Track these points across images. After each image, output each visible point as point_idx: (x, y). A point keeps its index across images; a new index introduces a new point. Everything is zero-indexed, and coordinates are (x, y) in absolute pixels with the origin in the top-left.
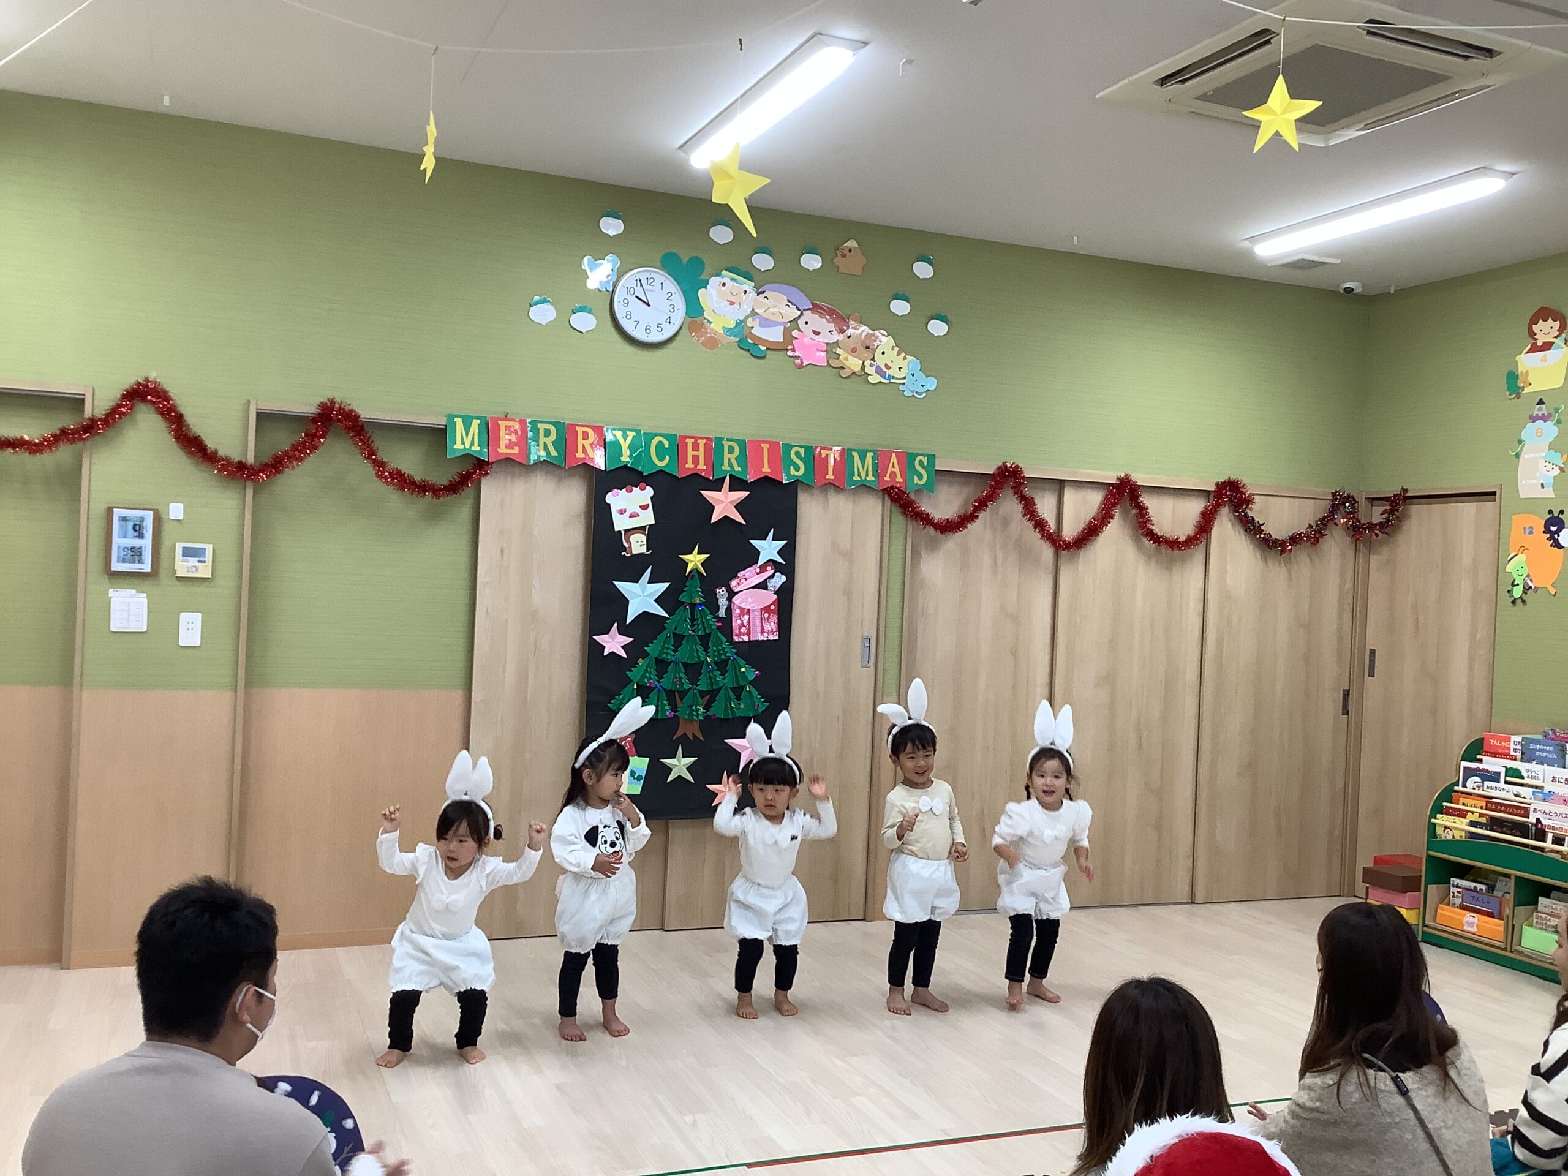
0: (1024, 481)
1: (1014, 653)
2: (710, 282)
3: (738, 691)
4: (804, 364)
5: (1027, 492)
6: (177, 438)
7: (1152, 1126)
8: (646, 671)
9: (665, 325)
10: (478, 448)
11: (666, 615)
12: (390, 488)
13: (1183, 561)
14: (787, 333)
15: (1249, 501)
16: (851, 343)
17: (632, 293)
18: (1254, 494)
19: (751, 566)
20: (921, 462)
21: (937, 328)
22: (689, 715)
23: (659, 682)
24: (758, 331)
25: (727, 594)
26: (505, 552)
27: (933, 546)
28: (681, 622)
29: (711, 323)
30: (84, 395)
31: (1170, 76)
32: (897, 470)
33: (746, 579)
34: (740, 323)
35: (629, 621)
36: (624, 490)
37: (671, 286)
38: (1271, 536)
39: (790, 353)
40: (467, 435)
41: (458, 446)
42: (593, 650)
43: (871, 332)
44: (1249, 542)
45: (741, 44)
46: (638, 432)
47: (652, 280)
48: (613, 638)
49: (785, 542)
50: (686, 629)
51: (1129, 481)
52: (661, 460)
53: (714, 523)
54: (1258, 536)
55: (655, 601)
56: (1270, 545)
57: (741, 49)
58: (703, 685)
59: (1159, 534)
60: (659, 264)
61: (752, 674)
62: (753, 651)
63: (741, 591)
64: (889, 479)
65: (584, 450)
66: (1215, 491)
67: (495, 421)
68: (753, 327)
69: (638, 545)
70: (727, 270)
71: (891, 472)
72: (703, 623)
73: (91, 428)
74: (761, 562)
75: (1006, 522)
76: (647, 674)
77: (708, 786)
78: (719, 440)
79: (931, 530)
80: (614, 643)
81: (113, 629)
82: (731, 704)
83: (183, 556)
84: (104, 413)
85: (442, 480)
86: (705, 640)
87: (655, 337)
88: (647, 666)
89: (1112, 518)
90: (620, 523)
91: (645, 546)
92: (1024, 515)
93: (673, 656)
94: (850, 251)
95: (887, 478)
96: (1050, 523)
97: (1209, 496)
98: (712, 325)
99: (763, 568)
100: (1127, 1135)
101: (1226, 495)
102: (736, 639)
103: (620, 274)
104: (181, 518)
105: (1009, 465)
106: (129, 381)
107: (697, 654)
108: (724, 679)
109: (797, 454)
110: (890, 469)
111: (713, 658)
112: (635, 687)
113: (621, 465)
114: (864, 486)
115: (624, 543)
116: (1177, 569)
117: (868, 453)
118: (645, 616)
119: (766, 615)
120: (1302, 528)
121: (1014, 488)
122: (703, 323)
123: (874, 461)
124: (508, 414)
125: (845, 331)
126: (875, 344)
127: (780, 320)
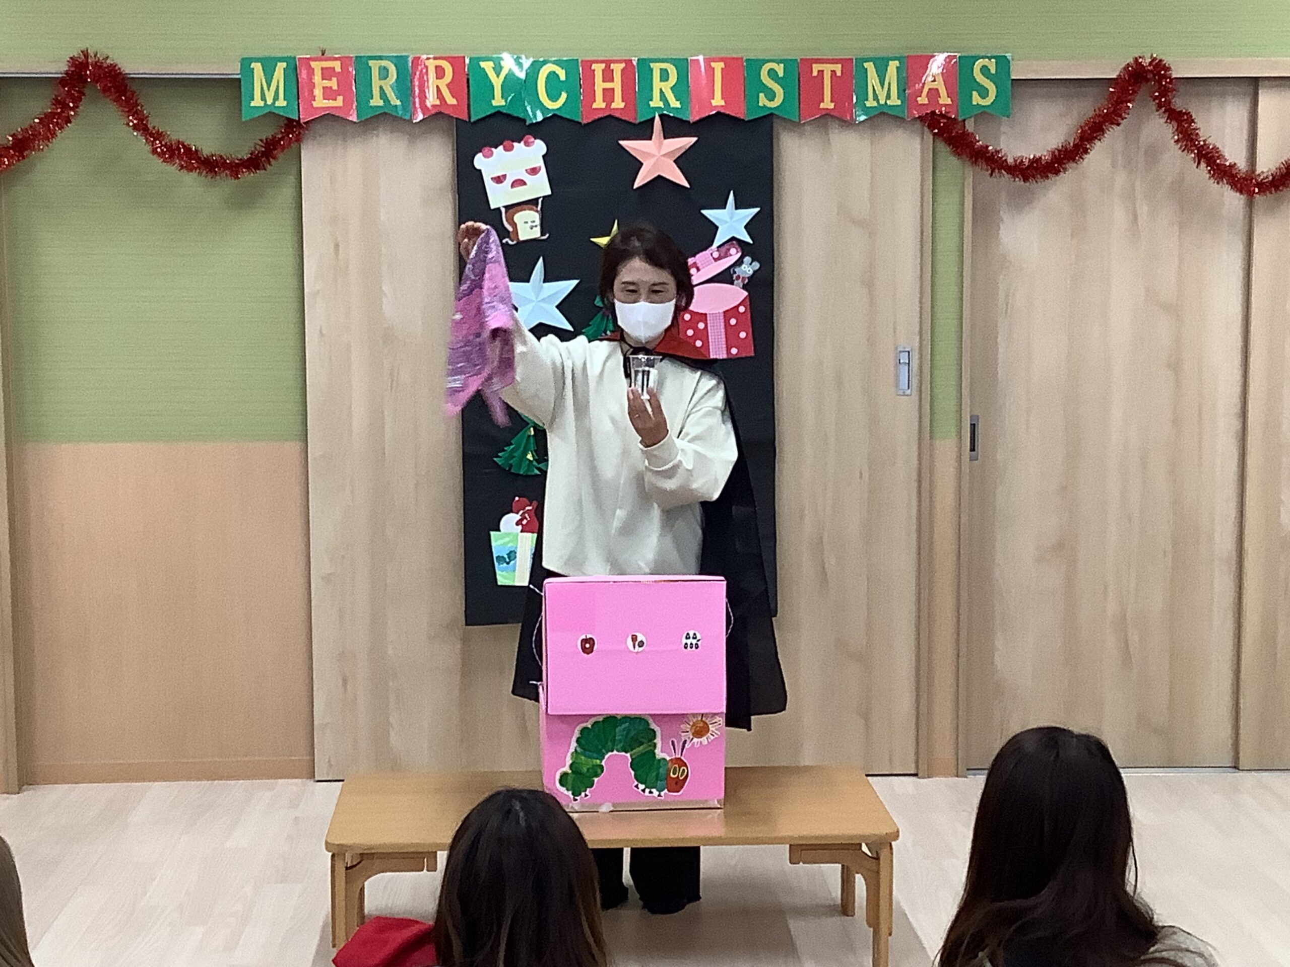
0: (1173, 85)
1: (1175, 366)
5: (1178, 104)
10: (284, 104)
11: (572, 328)
12: (172, 168)
19: (706, 247)
20: (985, 70)
26: (341, 247)
27: (1020, 203)
32: (940, 85)
33: (702, 267)
36: (501, 148)
40: (269, 88)
41: (257, 102)
49: (757, 210)
52: (553, 98)
53: (640, 187)
55: (558, 307)
64: (926, 101)
65: (439, 95)
67: (307, 61)
69: (527, 227)
71: (931, 90)
74: (719, 242)
75: (1153, 154)
78: (644, 63)
90: (498, 197)
91: (538, 228)
92: (1177, 143)
95: (923, 100)
99: (723, 251)
105: (1145, 62)
110: (929, 85)
112: (532, 433)
113: (493, 111)
114: (884, 113)
115: (507, 225)
117: (892, 63)
118: (541, 328)
119: (733, 321)
121: (1157, 97)
123: (900, 74)
124: (324, 50)
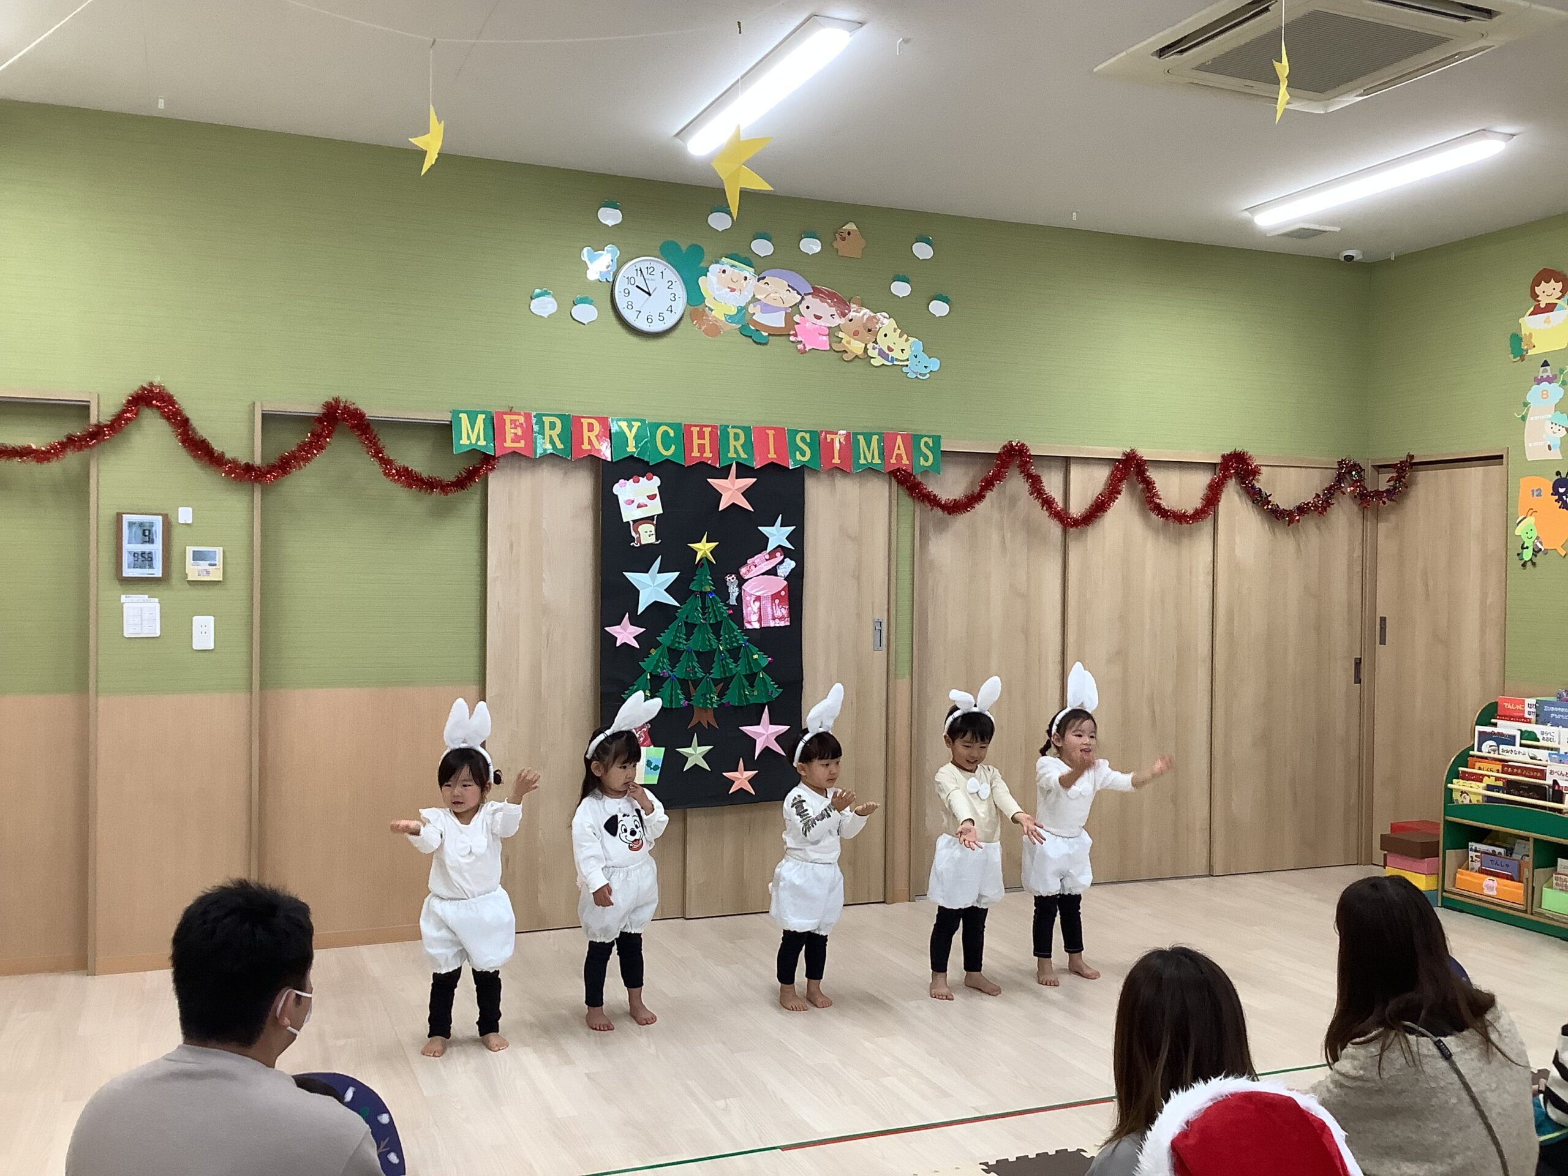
0: (1030, 459)
1: (1026, 632)
2: (710, 269)
3: (751, 678)
4: (807, 349)
5: (1033, 470)
6: (183, 442)
7: (1187, 1092)
8: (658, 661)
9: (667, 314)
10: (484, 443)
11: (678, 605)
12: (398, 486)
13: (1191, 535)
14: (789, 318)
15: (1255, 472)
16: (853, 326)
17: (633, 283)
18: (1260, 466)
19: (760, 553)
21: (939, 309)
22: (703, 704)
23: (672, 671)
24: (761, 318)
25: (737, 581)
26: (515, 547)
27: (941, 527)
28: (693, 611)
29: (712, 310)
30: (89, 402)
31: (1170, 46)
32: (902, 451)
33: (756, 566)
34: (742, 310)
35: (641, 609)
36: (631, 480)
37: (671, 274)
38: (1278, 506)
39: (792, 338)
40: (473, 431)
41: (464, 441)
42: (605, 644)
43: (873, 314)
44: (1256, 513)
45: (740, 27)
46: (643, 421)
47: (652, 269)
48: (625, 630)
49: (794, 527)
50: (698, 618)
51: (1135, 456)
52: (667, 449)
53: (722, 511)
54: (1266, 507)
55: (665, 590)
56: (1277, 516)
57: (740, 33)
58: (716, 673)
59: (1167, 508)
60: (658, 253)
61: (765, 661)
62: (765, 637)
63: (751, 578)
64: (895, 462)
65: (590, 442)
66: (1221, 463)
67: (500, 414)
68: (754, 314)
69: (647, 535)
70: (727, 257)
71: (897, 454)
72: (714, 611)
73: (97, 434)
74: (769, 549)
75: (1013, 501)
76: (660, 664)
77: (724, 774)
78: (724, 428)
79: (939, 512)
80: (626, 633)
81: (126, 635)
82: (744, 692)
83: (194, 560)
84: (110, 419)
85: (450, 476)
86: (716, 628)
87: (657, 327)
88: (660, 656)
89: (1119, 494)
90: (629, 514)
91: (654, 536)
92: (1031, 494)
93: (685, 645)
94: (849, 234)
95: (893, 461)
96: (1057, 500)
97: (1215, 469)
98: (713, 313)
99: (772, 555)
100: (1164, 1103)
101: (1232, 467)
102: (748, 626)
103: (620, 264)
104: (190, 521)
105: (1014, 444)
106: (133, 385)
107: (709, 642)
108: (737, 667)
109: (803, 439)
110: (896, 452)
111: (725, 646)
112: (649, 677)
113: (628, 455)
114: (871, 469)
115: (633, 534)
116: (1186, 541)
117: (874, 436)
118: (656, 606)
119: (777, 601)
120: (1310, 499)
121: (1020, 466)
122: (704, 311)
123: (879, 443)
124: (512, 407)
125: (846, 314)
126: (877, 326)
127: (780, 304)
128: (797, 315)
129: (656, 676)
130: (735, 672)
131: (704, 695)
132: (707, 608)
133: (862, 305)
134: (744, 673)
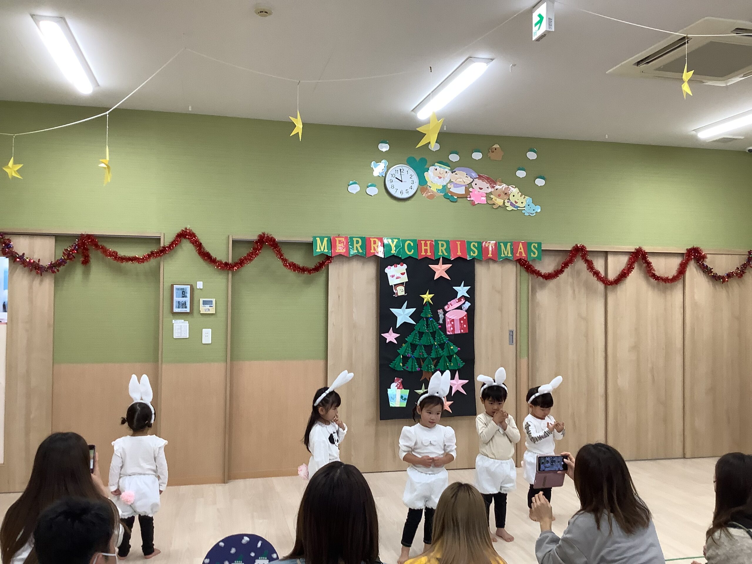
0: (587, 253)
1: (587, 336)
2: (430, 169)
3: (450, 358)
4: (476, 204)
5: (589, 258)
6: (199, 253)
8: (406, 349)
9: (410, 190)
10: (327, 251)
11: (415, 323)
12: (289, 270)
13: (672, 289)
14: (467, 190)
15: (704, 257)
16: (498, 192)
17: (394, 176)
18: (706, 254)
19: (454, 299)
20: (534, 247)
21: (540, 182)
22: (427, 370)
23: (412, 354)
24: (453, 190)
25: (443, 312)
26: (340, 297)
27: (542, 286)
28: (422, 326)
29: (431, 187)
30: (160, 237)
31: (642, 61)
32: (522, 250)
33: (452, 305)
34: (444, 187)
35: (397, 326)
36: (393, 266)
37: (412, 172)
38: (717, 274)
39: (469, 199)
40: (322, 246)
41: (318, 250)
42: (382, 341)
43: (507, 186)
44: (705, 277)
45: (431, 69)
46: (398, 239)
47: (403, 170)
48: (390, 335)
49: (470, 287)
50: (425, 329)
51: (641, 250)
52: (410, 252)
53: (436, 280)
54: (710, 275)
55: (410, 317)
56: (716, 279)
57: (431, 72)
58: (433, 355)
59: (658, 275)
60: (406, 163)
61: (456, 349)
62: (455, 339)
63: (450, 311)
64: (519, 255)
65: (374, 249)
66: (686, 253)
67: (334, 238)
69: (400, 291)
70: (437, 163)
71: (520, 252)
72: (432, 326)
73: (163, 251)
74: (458, 297)
75: (578, 273)
76: (407, 351)
78: (436, 241)
79: (541, 279)
80: (391, 337)
81: (174, 337)
82: (447, 364)
83: (203, 304)
84: (169, 244)
85: (312, 266)
86: (433, 334)
87: (405, 196)
88: (407, 347)
89: (634, 269)
90: (392, 282)
91: (404, 292)
93: (419, 342)
94: (496, 149)
95: (518, 255)
96: (601, 272)
97: (683, 257)
98: (431, 188)
99: (460, 300)
101: (692, 255)
102: (448, 333)
103: (388, 168)
104: (202, 288)
105: (579, 245)
106: (178, 230)
107: (430, 341)
108: (443, 352)
110: (519, 250)
111: (437, 343)
112: (401, 357)
113: (391, 255)
114: (507, 259)
115: (394, 291)
116: (668, 292)
117: (508, 243)
118: (405, 323)
119: (462, 322)
120: (733, 270)
121: (582, 256)
122: (427, 188)
123: (511, 247)
124: (339, 234)
125: (495, 187)
126: (509, 192)
127: (463, 184)
128: (471, 188)
129: (405, 356)
130: (442, 355)
131: (427, 366)
132: (428, 325)
133: (502, 182)
134: (446, 355)
